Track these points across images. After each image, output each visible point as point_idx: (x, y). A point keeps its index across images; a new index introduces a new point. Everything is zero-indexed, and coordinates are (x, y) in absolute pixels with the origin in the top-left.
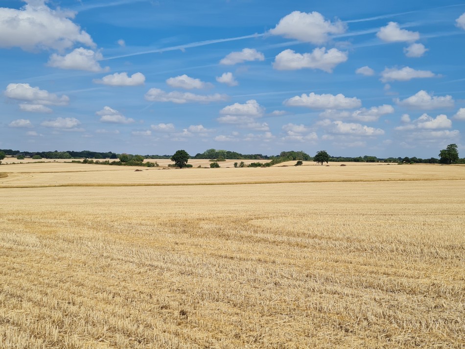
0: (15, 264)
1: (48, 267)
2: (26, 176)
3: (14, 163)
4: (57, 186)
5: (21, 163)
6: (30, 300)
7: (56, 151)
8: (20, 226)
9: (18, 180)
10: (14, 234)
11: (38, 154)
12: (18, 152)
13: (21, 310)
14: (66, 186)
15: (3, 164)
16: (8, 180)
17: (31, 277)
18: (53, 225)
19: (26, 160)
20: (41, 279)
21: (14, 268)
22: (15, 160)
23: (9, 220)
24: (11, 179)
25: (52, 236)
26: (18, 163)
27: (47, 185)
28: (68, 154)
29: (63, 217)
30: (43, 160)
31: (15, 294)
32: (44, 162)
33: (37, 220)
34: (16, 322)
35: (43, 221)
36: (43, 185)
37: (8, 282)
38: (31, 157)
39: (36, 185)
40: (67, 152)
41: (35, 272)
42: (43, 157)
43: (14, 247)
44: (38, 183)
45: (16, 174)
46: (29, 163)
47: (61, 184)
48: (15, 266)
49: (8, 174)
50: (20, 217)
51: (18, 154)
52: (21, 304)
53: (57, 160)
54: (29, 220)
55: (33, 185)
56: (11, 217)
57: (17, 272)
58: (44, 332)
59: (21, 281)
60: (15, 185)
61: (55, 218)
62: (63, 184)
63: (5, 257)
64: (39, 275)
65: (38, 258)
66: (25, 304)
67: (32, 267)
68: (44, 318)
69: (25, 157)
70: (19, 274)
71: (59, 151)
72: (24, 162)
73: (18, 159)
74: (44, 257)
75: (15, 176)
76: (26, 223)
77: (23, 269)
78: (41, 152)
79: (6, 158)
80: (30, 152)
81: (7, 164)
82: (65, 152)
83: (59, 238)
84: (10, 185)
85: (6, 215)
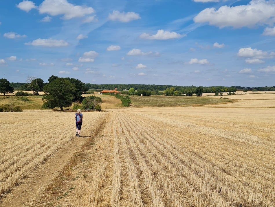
0: (248, 152)
1: (267, 156)
2: (248, 101)
3: (241, 94)
4: (267, 108)
5: (245, 94)
6: (259, 175)
7: (266, 87)
8: (247, 130)
9: (244, 104)
10: (244, 135)
11: (255, 88)
12: (244, 88)
13: (255, 180)
14: (273, 108)
15: (236, 95)
16: (238, 103)
17: (258, 161)
18: (267, 131)
19: (248, 92)
20: (264, 163)
21: (247, 155)
22: (242, 92)
23: (241, 126)
24: (240, 103)
25: (267, 138)
26: (244, 94)
27: (261, 107)
28: (274, 88)
29: (272, 127)
30: (258, 92)
31: (250, 170)
32: (259, 93)
33: (257, 128)
34: (253, 186)
35: (260, 129)
36: (258, 107)
37: (245, 162)
38: (251, 90)
39: (254, 107)
40: (274, 87)
41: (260, 159)
42: (258, 90)
43: (246, 142)
44: (255, 106)
45: (243, 100)
46: (250, 94)
47: (269, 107)
48: (248, 153)
49: (238, 100)
50: (246, 125)
51: (244, 89)
52: (254, 176)
53: (267, 92)
54: (252, 127)
55: (253, 107)
56: (241, 125)
57: (249, 157)
58: (270, 196)
59: (252, 162)
60: (242, 107)
61: (267, 127)
62: (271, 107)
63: (241, 147)
64: (262, 161)
65: (260, 150)
66: (257, 177)
67: (258, 155)
68: (269, 188)
69: (247, 90)
70: (250, 158)
71: (268, 87)
72: (247, 93)
73: (244, 91)
74: (264, 150)
75: (242, 101)
76: (250, 129)
77: (252, 156)
78: (257, 87)
79: (237, 91)
80: (250, 87)
81: (238, 95)
82: (272, 87)
83: (271, 140)
84: (240, 106)
85: (238, 123)
